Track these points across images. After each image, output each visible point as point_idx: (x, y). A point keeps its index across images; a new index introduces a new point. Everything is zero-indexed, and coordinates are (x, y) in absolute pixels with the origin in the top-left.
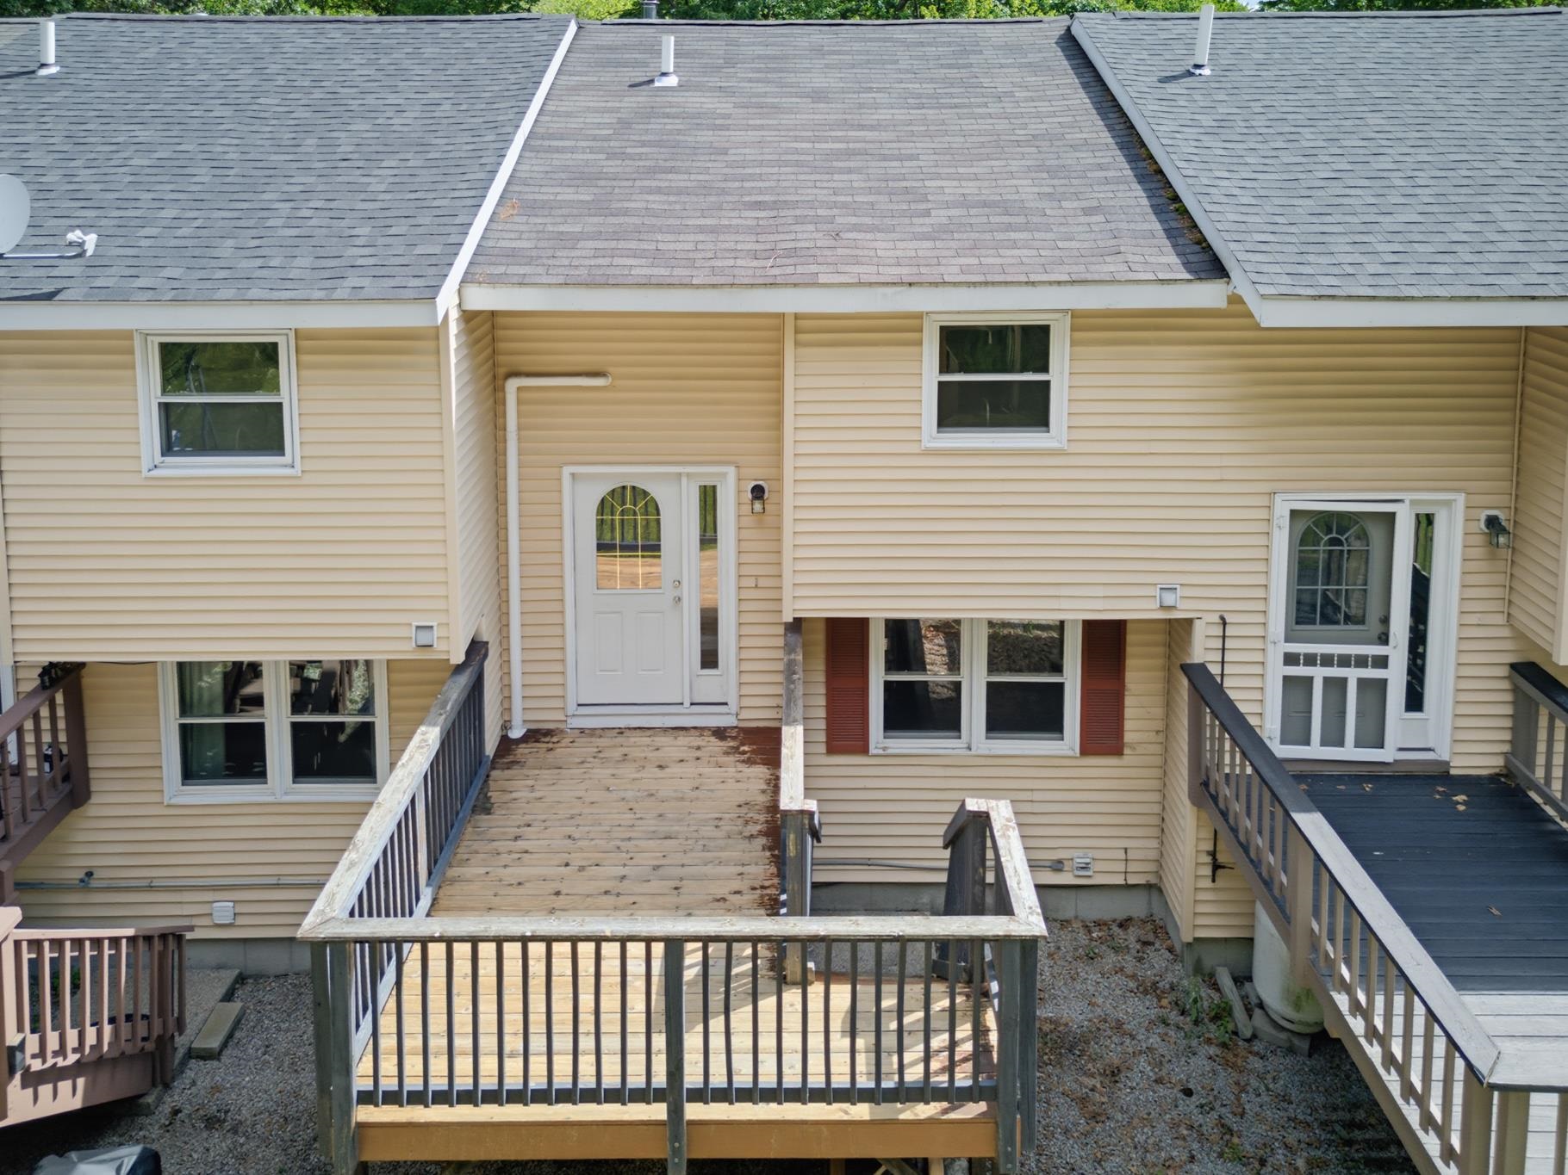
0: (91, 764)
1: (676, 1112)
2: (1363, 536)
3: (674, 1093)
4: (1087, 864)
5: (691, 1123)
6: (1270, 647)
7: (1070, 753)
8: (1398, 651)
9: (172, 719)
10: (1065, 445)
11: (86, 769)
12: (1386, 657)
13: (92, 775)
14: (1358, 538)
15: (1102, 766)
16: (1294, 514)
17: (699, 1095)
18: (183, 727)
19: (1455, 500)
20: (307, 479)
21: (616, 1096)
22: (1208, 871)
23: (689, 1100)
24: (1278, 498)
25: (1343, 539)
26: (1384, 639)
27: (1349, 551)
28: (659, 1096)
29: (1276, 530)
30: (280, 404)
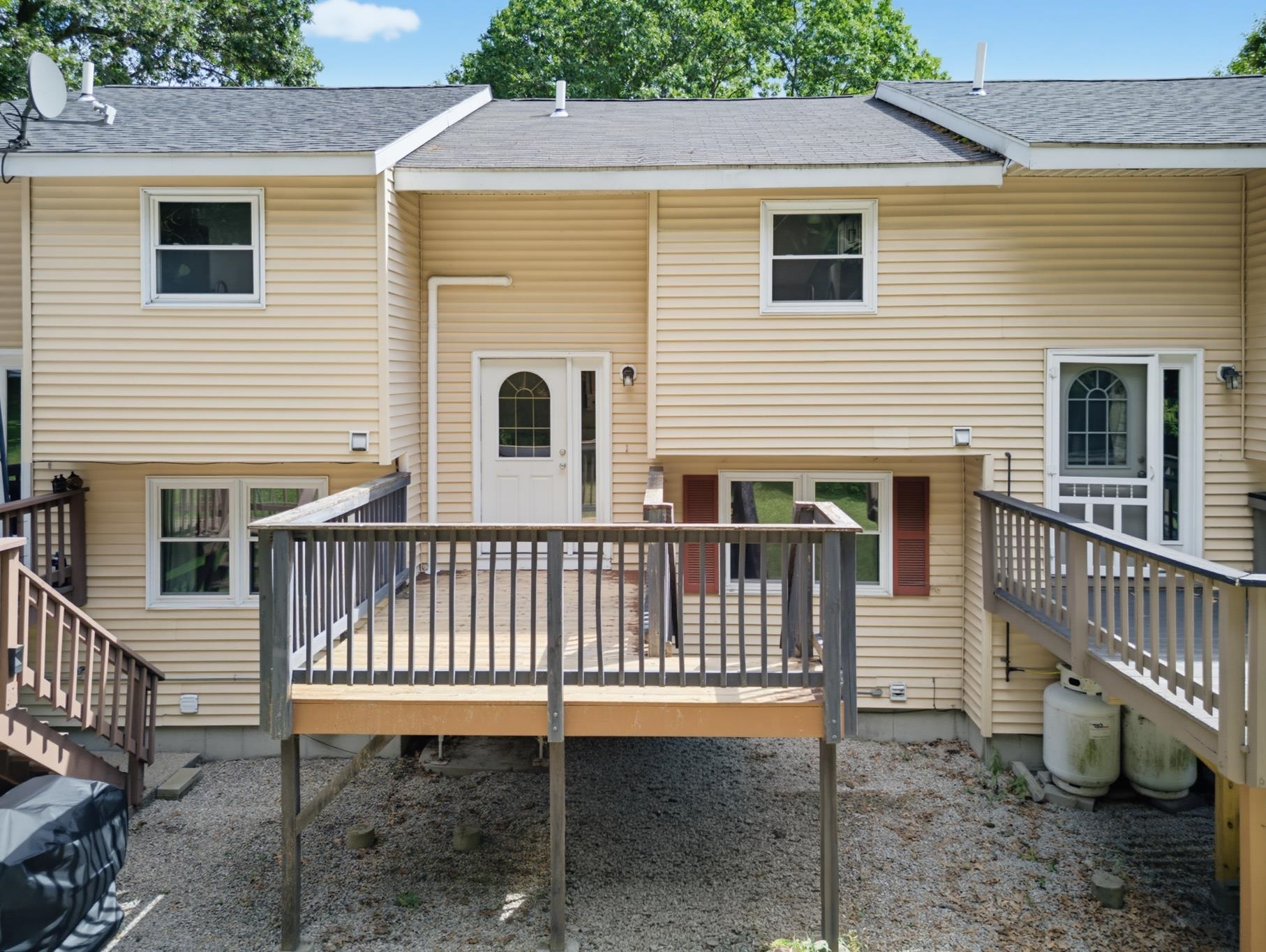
0: (89, 574)
1: (555, 693)
2: (1121, 389)
3: (553, 677)
4: (902, 690)
5: (568, 704)
6: (1048, 480)
7: (885, 594)
8: (1155, 483)
9: (155, 537)
10: (875, 310)
11: (85, 578)
12: (1145, 487)
13: (90, 583)
14: (1118, 392)
15: (911, 606)
16: (1064, 366)
17: (574, 679)
18: (164, 545)
19: (1195, 355)
20: (271, 312)
21: (504, 678)
22: (1003, 674)
23: (566, 683)
24: (1050, 353)
25: (1105, 391)
26: (1143, 475)
27: (1111, 403)
28: (542, 679)
29: (1049, 380)
30: (251, 252)
